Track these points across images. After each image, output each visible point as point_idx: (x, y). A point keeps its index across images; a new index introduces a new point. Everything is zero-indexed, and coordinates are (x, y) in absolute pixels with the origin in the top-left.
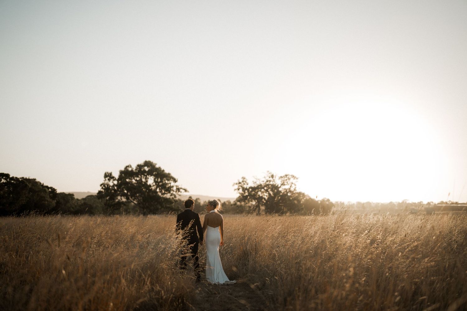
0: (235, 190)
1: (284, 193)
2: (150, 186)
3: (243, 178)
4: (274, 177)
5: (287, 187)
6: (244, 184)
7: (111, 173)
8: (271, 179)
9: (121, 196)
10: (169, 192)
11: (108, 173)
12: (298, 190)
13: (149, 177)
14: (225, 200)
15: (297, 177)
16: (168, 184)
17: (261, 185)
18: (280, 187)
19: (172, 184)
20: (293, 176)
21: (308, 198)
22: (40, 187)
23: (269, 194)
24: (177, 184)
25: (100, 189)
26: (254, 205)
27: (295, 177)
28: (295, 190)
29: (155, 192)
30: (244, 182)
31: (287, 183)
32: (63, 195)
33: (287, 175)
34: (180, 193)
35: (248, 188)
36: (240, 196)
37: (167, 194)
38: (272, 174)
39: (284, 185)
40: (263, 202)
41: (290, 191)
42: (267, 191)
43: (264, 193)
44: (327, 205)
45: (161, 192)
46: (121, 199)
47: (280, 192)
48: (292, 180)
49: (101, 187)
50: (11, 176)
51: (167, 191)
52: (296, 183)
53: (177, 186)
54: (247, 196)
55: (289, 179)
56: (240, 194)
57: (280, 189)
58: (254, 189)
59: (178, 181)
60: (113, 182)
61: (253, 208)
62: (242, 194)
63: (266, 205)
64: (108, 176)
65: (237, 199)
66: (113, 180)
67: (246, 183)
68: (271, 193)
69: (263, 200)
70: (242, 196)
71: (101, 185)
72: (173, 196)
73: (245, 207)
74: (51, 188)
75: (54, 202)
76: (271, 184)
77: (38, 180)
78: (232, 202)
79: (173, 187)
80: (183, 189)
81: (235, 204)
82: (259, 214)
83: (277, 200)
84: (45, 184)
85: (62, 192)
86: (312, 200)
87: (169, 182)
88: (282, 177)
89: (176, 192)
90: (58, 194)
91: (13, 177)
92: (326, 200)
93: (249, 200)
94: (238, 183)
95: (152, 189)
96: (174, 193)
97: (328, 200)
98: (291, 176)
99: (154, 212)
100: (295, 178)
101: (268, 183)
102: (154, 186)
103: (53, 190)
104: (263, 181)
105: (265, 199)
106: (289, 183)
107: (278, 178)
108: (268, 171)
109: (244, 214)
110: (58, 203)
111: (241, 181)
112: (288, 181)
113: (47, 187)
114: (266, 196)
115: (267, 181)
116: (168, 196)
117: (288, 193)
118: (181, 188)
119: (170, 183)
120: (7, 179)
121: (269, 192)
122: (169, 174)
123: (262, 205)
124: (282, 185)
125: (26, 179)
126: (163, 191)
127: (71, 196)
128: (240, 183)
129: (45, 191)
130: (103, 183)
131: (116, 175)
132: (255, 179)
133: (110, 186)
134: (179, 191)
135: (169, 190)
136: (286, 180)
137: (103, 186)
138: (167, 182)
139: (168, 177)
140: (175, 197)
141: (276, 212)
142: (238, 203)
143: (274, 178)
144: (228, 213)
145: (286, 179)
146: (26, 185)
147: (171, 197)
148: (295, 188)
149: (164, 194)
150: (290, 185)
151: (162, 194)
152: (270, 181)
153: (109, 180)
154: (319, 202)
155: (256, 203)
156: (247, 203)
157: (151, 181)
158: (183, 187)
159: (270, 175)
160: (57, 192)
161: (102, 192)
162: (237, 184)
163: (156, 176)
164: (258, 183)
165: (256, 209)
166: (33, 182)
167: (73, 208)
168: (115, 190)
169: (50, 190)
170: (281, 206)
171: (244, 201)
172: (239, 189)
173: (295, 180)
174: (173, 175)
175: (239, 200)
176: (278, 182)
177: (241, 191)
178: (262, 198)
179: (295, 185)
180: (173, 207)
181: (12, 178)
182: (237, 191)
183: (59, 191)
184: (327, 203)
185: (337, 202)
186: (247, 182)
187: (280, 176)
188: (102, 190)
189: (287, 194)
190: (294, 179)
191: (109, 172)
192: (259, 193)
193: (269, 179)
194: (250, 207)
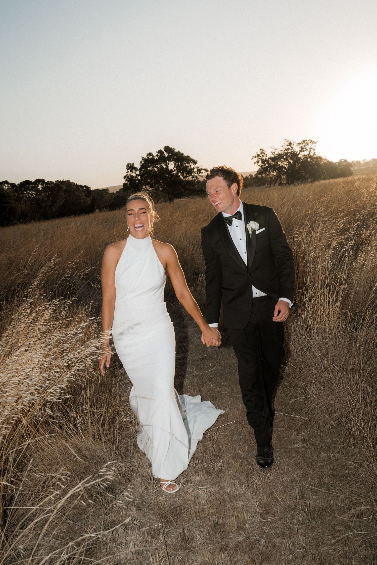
0: (255, 163)
1: (303, 159)
2: (171, 170)
3: (261, 149)
4: (292, 144)
5: (306, 153)
6: (263, 156)
7: (133, 164)
8: (289, 147)
9: (145, 186)
10: (191, 175)
11: (130, 164)
12: (318, 155)
13: (170, 163)
14: (248, 175)
15: (315, 141)
16: (189, 166)
17: (279, 155)
18: (299, 153)
19: (193, 166)
20: (311, 141)
21: (326, 162)
22: (75, 187)
23: (289, 163)
24: (197, 165)
25: (124, 181)
26: (275, 176)
27: (314, 141)
28: (314, 155)
29: (177, 176)
30: (263, 154)
31: (306, 148)
32: (97, 191)
33: (305, 141)
34: (201, 174)
35: (267, 159)
36: (260, 169)
37: (189, 176)
38: (290, 141)
39: (303, 151)
40: (284, 171)
41: (310, 157)
42: (286, 159)
43: (284, 162)
44: (345, 165)
45: (183, 175)
46: (146, 188)
47: (300, 158)
48: (310, 145)
49: (125, 180)
50: (46, 181)
51: (188, 174)
52: (315, 148)
53: (197, 168)
54: (267, 167)
55: (308, 144)
56: (260, 166)
57: (300, 156)
58: (273, 159)
59: (198, 162)
60: (135, 173)
61: (275, 178)
62: (262, 166)
63: (286, 173)
64: (131, 167)
65: (257, 171)
66: (135, 171)
67: (264, 155)
68: (291, 161)
69: (284, 169)
70: (262, 168)
71: (125, 177)
72: (195, 178)
73: (266, 178)
74: (85, 186)
75: (89, 200)
76: (289, 152)
77: (71, 181)
78: (254, 175)
79: (194, 168)
80: (203, 169)
81: (256, 177)
82: (281, 184)
83: (297, 167)
84: (79, 184)
85: (97, 188)
86: (330, 163)
87: (189, 165)
88: (299, 144)
89: (197, 173)
90: (92, 191)
91: (48, 181)
92: (343, 161)
93: (269, 172)
94: (257, 155)
95: (174, 174)
96: (196, 175)
97: (346, 161)
98: (309, 141)
99: (179, 196)
100: (314, 143)
101: (286, 152)
102: (175, 171)
103: (88, 188)
104: (282, 150)
105: (285, 168)
106: (307, 148)
107: (296, 145)
108: (285, 140)
109: (266, 185)
110: (94, 200)
111: (259, 153)
112: (306, 146)
113: (81, 186)
114: (285, 164)
115: (286, 150)
116: (190, 178)
117: (308, 158)
118: (202, 169)
119: (191, 166)
120: (43, 184)
121: (288, 160)
122: (188, 157)
123: (283, 175)
124: (300, 151)
125: (60, 182)
126: (185, 175)
127: (105, 191)
128: (258, 155)
129: (79, 189)
130: (126, 176)
131: (138, 166)
132: (273, 150)
133: (133, 177)
134: (200, 172)
135: (190, 172)
136: (305, 146)
137: (126, 178)
138: (187, 164)
139: (188, 159)
140: (197, 178)
141: (298, 180)
142: (260, 176)
143: (292, 146)
144: (252, 187)
145: (304, 144)
146: (61, 187)
147: (193, 179)
148: (315, 152)
149: (186, 177)
150: (309, 151)
151: (184, 178)
152: (288, 149)
153: (131, 171)
154: (337, 164)
155: (277, 173)
156: (268, 175)
157: (171, 166)
158: (204, 168)
159: (288, 143)
160: (91, 190)
161: (127, 184)
162: (255, 157)
163: (176, 160)
164: (277, 153)
165: (277, 179)
166: (67, 183)
167: (108, 202)
168: (138, 180)
169: (84, 188)
170: (302, 172)
171: (265, 173)
172: (258, 162)
173: (314, 145)
174: (192, 157)
175: (259, 172)
176: (297, 149)
177: (260, 163)
178: (282, 167)
179: (314, 150)
180: (197, 188)
181: (48, 183)
182: (256, 164)
183: (93, 188)
184: (345, 164)
185: (353, 162)
186: (266, 153)
187: (298, 143)
188: (126, 182)
189: (307, 160)
190: (312, 144)
191: (132, 163)
192: (279, 163)
193: (287, 147)
194: (271, 178)
